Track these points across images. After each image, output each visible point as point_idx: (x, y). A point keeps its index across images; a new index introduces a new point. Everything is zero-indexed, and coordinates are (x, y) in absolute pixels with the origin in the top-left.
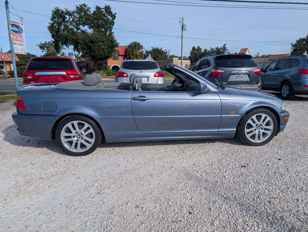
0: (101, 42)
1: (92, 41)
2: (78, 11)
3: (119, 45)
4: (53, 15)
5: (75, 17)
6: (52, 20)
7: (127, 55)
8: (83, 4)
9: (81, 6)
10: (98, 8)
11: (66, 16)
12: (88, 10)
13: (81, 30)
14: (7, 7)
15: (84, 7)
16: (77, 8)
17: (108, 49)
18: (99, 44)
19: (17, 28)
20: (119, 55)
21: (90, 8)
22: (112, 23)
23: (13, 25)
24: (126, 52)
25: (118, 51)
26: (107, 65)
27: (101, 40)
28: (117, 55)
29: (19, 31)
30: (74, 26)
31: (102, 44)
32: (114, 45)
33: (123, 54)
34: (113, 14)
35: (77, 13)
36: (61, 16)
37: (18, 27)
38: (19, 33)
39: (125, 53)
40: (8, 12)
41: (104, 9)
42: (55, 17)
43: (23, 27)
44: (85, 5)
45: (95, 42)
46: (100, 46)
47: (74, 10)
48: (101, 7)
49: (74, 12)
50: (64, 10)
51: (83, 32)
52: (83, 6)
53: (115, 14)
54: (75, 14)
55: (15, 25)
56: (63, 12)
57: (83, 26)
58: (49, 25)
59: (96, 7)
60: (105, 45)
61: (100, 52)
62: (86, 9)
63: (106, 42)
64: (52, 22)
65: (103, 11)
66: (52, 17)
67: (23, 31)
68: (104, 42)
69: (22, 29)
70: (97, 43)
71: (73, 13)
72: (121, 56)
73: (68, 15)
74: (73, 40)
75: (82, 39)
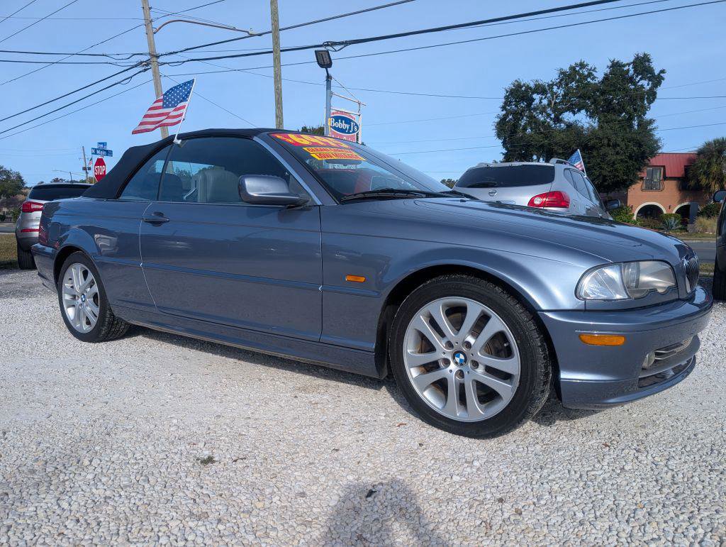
0: (609, 145)
1: (586, 145)
2: (561, 80)
3: (660, 151)
4: (506, 98)
5: (553, 94)
6: (504, 108)
7: (690, 175)
8: (578, 62)
9: (573, 69)
10: (616, 66)
11: (535, 96)
12: (590, 75)
13: (565, 123)
14: (329, 86)
15: (580, 69)
16: (562, 73)
17: (627, 162)
18: (603, 150)
19: (345, 123)
20: (665, 178)
21: (594, 70)
22: (652, 96)
23: (337, 119)
24: (687, 169)
25: (664, 167)
26: (626, 202)
27: (609, 140)
28: (658, 176)
29: (350, 129)
30: (549, 115)
31: (610, 151)
32: (644, 153)
33: (679, 172)
34: (656, 72)
35: (559, 85)
36: (523, 99)
37: (348, 121)
38: (349, 133)
39: (683, 172)
40: (330, 95)
41: (631, 66)
42: (511, 102)
43: (358, 120)
44: (582, 65)
45: (593, 147)
46: (605, 155)
47: (554, 80)
48: (625, 63)
49: (553, 85)
50: (532, 85)
51: (569, 126)
52: (577, 69)
53: (663, 71)
54: (555, 89)
55: (342, 118)
56: (528, 88)
57: (574, 113)
58: (498, 120)
59: (610, 64)
60: (618, 153)
61: (603, 171)
62: (586, 73)
63: (622, 145)
64: (504, 112)
65: (628, 70)
66: (505, 103)
67: (358, 129)
68: (616, 145)
69: (356, 125)
70: (598, 149)
71: (551, 86)
72: (671, 178)
73: (538, 94)
74: (542, 146)
75: (563, 143)
